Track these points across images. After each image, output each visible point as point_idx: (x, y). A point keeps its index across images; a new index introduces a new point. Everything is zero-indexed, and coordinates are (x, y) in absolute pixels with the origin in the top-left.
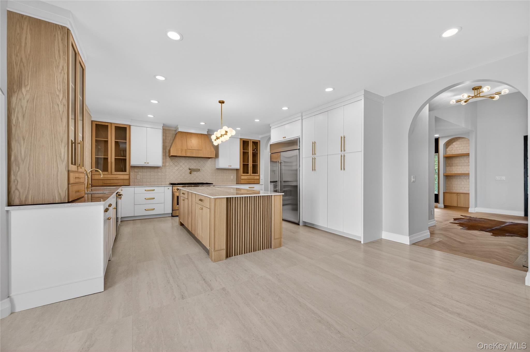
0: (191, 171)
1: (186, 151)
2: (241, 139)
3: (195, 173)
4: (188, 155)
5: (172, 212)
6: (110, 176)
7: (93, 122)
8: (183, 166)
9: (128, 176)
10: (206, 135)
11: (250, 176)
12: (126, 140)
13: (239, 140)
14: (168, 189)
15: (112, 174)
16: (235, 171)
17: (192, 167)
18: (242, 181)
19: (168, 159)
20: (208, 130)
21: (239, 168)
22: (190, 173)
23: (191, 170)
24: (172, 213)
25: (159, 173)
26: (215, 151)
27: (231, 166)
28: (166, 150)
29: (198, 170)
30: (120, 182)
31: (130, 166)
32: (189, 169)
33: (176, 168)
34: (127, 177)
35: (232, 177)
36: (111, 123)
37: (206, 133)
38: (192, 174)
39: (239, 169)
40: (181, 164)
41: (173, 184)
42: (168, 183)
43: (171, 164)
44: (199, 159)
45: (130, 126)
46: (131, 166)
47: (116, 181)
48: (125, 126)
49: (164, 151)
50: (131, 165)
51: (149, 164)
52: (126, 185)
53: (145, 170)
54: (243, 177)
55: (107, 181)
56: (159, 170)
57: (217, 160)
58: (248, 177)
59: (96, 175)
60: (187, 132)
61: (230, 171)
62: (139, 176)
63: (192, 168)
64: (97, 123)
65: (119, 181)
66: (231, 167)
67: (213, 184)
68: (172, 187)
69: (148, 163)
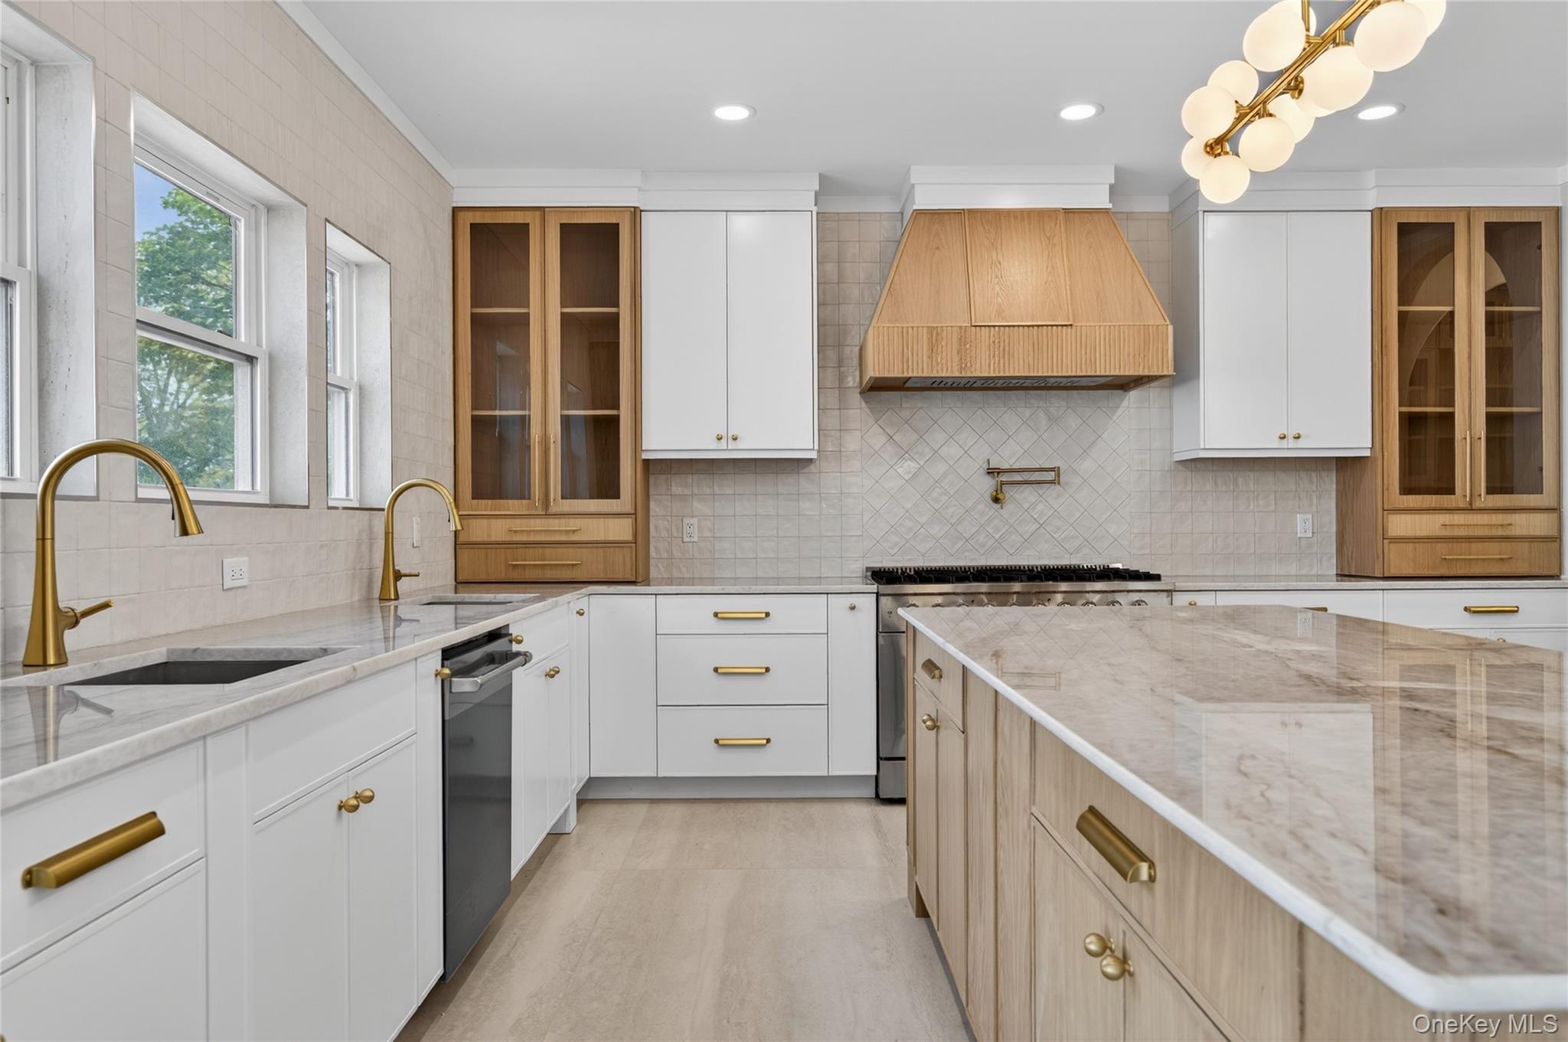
0: (1002, 483)
1: (965, 340)
2: (1380, 215)
3: (1027, 495)
4: (983, 367)
5: (875, 773)
6: (538, 528)
7: (461, 215)
8: (952, 451)
9: (627, 523)
10: (1106, 211)
11: (1470, 509)
12: (617, 306)
13: (1363, 225)
14: (853, 608)
15: (547, 515)
16: (1324, 474)
17: (1006, 459)
18: (1398, 559)
19: (858, 408)
20: (1118, 172)
21: (1367, 453)
22: (996, 500)
23: (1004, 478)
24: (877, 777)
25: (805, 505)
26: (1171, 328)
27: (1298, 437)
28: (847, 350)
29: (1050, 477)
30: (591, 563)
31: (639, 465)
32: (992, 472)
33: (907, 467)
34: (620, 530)
35: (1302, 524)
36: (542, 209)
37: (1102, 201)
38: (1009, 507)
39: (1368, 457)
40: (937, 437)
41: (883, 576)
42: (858, 567)
43: (877, 439)
44: (1057, 402)
45: (636, 213)
46: (647, 462)
47: (569, 556)
48: (611, 219)
49: (832, 354)
50: (645, 456)
51: (740, 445)
52: (620, 577)
53: (727, 486)
54: (1400, 525)
55: (530, 552)
56: (804, 483)
57: (1179, 394)
58: (1446, 518)
59: (478, 521)
60: (971, 211)
61: (1289, 481)
62: (694, 521)
63: (1005, 466)
64: (479, 219)
65: (585, 553)
66: (1300, 443)
67: (1157, 578)
68: (878, 594)
69: (735, 439)
